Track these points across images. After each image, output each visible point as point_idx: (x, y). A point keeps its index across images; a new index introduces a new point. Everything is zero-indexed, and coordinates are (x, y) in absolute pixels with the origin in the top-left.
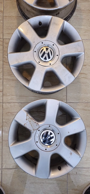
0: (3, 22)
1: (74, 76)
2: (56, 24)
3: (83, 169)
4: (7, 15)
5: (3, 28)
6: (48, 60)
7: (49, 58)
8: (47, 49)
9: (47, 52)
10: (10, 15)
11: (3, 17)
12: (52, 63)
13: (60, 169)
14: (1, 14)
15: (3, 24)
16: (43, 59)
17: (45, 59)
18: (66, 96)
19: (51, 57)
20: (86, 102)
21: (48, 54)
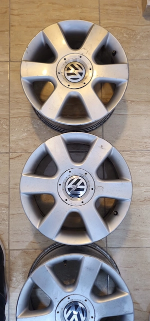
0: (9, 223)
4: (14, 212)
5: (9, 232)
10: (20, 212)
11: (9, 215)
14: (6, 211)
15: (9, 227)
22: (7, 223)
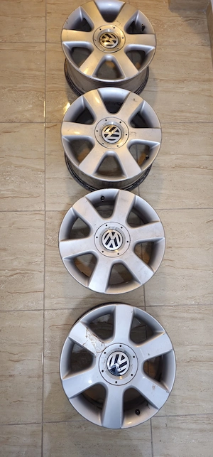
1: (153, 270)
2: (125, 201)
3: (177, 418)
4: (50, 176)
5: (45, 195)
6: (115, 248)
7: (117, 245)
8: (113, 233)
9: (113, 238)
10: (55, 177)
11: (45, 179)
12: (121, 252)
13: (138, 413)
14: (42, 175)
15: (45, 190)
16: (108, 247)
17: (111, 246)
18: (144, 295)
19: (119, 244)
20: (175, 304)
21: (115, 240)
22: (43, 186)
